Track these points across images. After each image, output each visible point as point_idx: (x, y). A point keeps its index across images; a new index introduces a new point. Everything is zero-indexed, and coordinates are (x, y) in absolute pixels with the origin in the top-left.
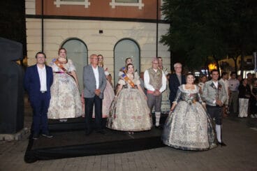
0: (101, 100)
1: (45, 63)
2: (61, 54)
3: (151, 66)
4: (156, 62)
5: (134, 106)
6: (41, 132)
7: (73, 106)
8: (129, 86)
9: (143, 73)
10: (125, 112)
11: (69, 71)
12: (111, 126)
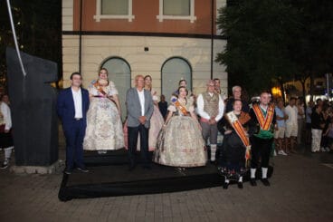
2: (101, 75)
4: (212, 84)
11: (110, 95)
12: (158, 160)
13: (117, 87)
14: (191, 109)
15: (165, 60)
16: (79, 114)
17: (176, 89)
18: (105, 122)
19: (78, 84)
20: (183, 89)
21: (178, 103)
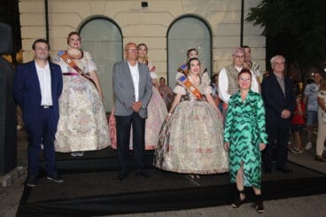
0: (143, 121)
1: (49, 59)
2: (72, 43)
4: (240, 54)
5: (201, 131)
7: (93, 131)
8: (193, 98)
9: (217, 75)
10: (185, 141)
11: (86, 72)
12: (161, 164)
14: (208, 91)
15: (172, 20)
16: (47, 100)
17: (185, 62)
18: (82, 111)
19: (43, 56)
20: (195, 62)
21: (188, 82)
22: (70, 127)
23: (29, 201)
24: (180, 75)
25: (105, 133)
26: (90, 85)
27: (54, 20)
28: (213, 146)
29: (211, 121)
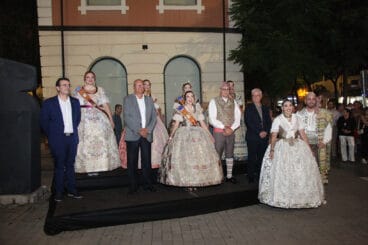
0: (149, 145)
2: (88, 80)
3: (218, 94)
4: (226, 88)
6: (66, 191)
7: (105, 155)
8: (189, 123)
10: (184, 160)
11: (100, 104)
12: (165, 180)
13: (107, 94)
14: (201, 118)
15: (168, 60)
18: (96, 137)
21: (185, 110)
22: (85, 152)
23: (55, 215)
24: (177, 105)
25: (116, 156)
26: (102, 116)
27: (69, 61)
28: (207, 163)
29: (205, 142)
